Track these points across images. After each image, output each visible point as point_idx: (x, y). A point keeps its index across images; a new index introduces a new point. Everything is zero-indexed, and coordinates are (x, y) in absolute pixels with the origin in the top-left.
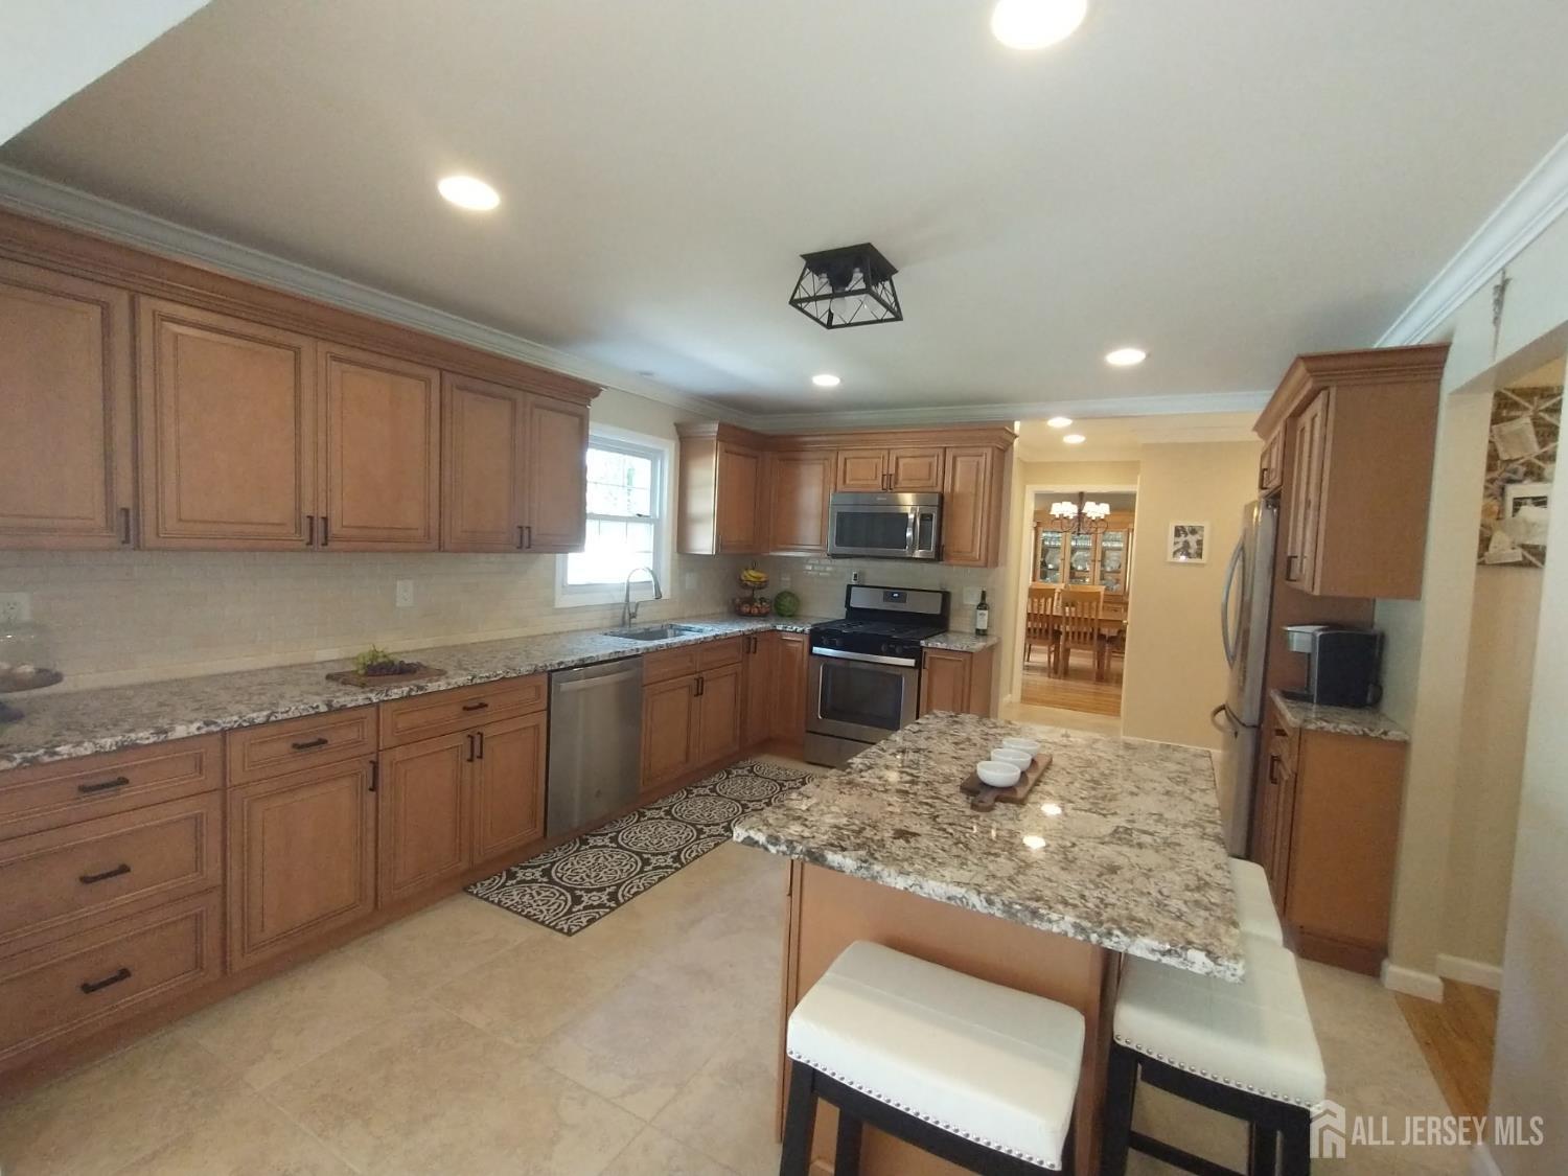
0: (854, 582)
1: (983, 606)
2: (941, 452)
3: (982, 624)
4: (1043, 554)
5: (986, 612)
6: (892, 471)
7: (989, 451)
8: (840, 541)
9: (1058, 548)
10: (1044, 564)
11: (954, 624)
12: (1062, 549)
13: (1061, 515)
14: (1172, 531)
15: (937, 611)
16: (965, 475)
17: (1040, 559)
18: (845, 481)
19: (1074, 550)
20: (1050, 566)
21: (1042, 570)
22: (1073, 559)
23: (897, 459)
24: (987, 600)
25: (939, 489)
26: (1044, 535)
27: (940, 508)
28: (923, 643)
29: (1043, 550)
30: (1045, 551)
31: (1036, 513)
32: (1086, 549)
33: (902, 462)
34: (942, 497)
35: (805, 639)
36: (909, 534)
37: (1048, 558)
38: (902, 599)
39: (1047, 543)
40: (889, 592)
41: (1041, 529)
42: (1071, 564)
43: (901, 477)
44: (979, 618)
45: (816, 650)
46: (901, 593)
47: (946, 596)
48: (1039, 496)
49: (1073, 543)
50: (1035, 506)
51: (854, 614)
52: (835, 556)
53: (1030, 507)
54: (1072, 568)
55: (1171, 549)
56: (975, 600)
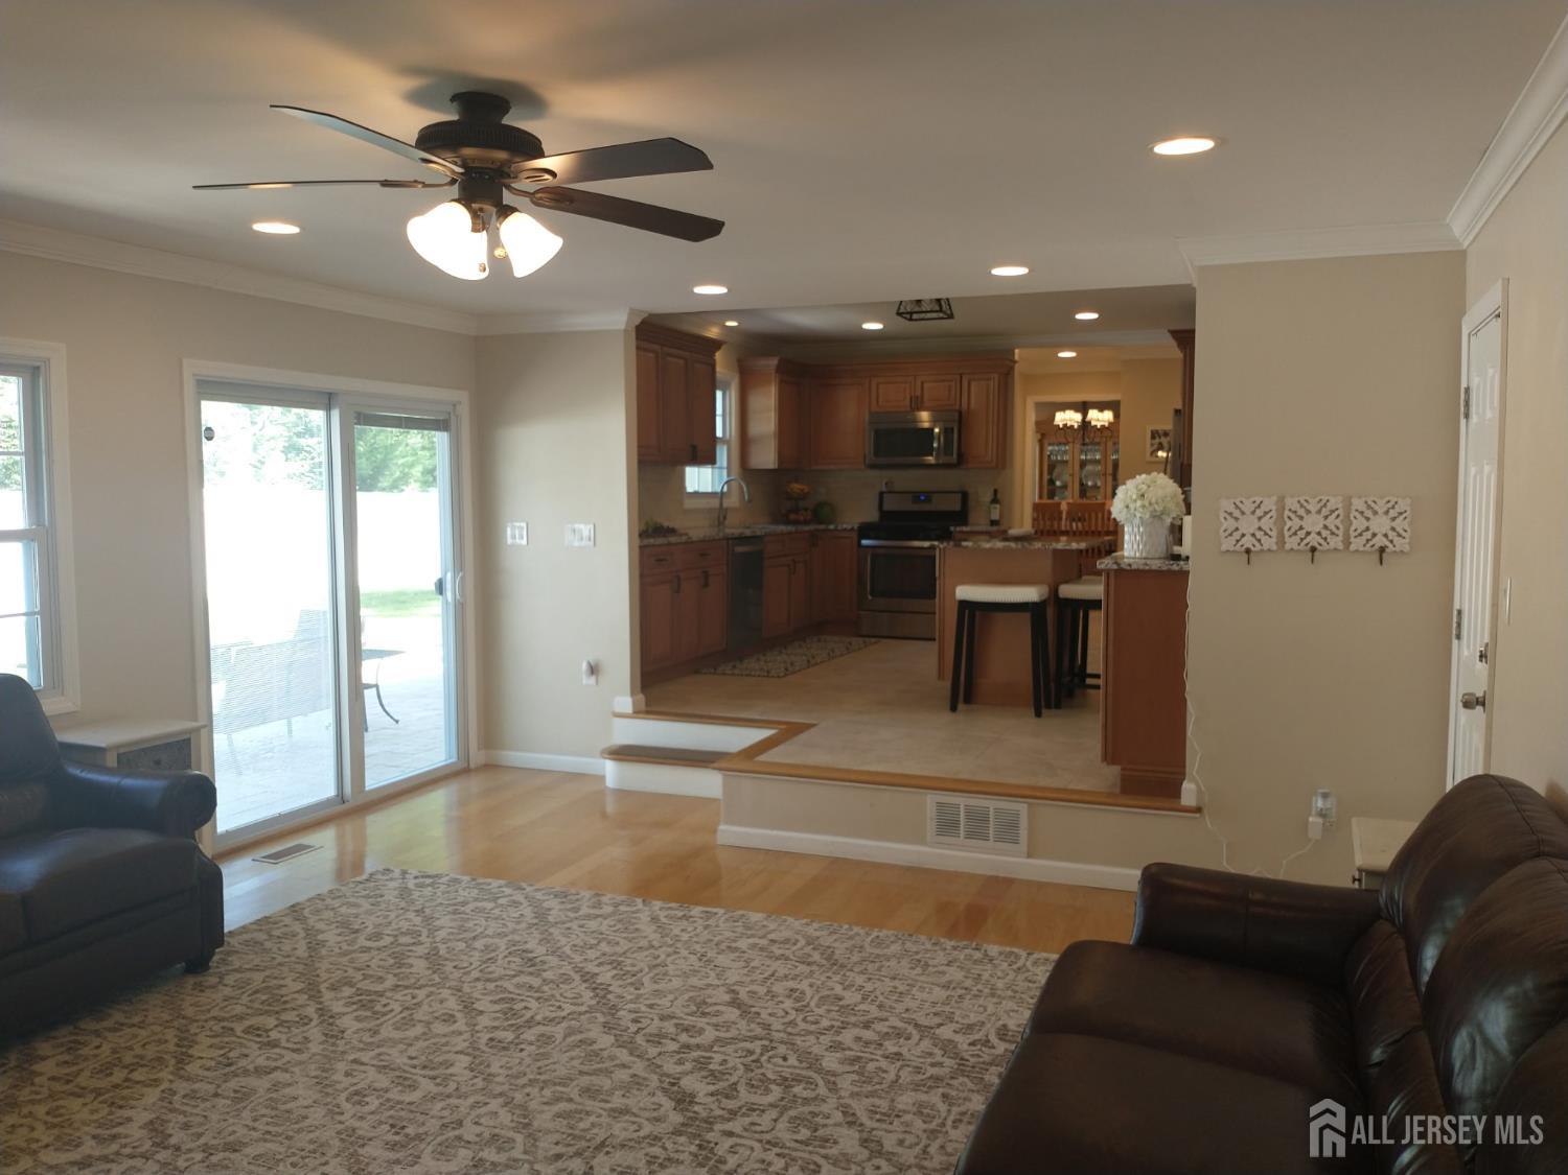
0: (884, 489)
1: (995, 501)
2: (958, 377)
3: (995, 516)
4: (1049, 467)
5: (998, 506)
6: (918, 393)
7: (996, 376)
8: (876, 454)
9: (1066, 462)
10: (1051, 482)
11: (973, 517)
12: (1070, 463)
13: (1065, 425)
14: (1149, 435)
15: (957, 507)
16: (977, 395)
17: (1046, 477)
18: (878, 402)
19: (1083, 464)
20: (1058, 483)
21: (1050, 488)
22: (1084, 472)
23: (922, 383)
24: (999, 496)
25: (957, 407)
26: (1050, 448)
27: (958, 423)
28: (952, 529)
29: (1049, 465)
30: (1052, 467)
31: (1038, 424)
32: (1097, 462)
33: (926, 385)
34: (960, 413)
35: (854, 535)
36: (935, 445)
37: (1054, 475)
38: (928, 500)
39: (1053, 458)
40: (916, 496)
41: (1046, 442)
42: (1081, 480)
43: (926, 397)
44: (992, 510)
45: (865, 542)
46: (928, 496)
47: (965, 496)
48: (1039, 406)
49: (1083, 457)
50: (1037, 416)
51: (885, 515)
52: (873, 466)
53: (1031, 417)
54: (1082, 485)
55: (1149, 449)
56: (987, 497)
